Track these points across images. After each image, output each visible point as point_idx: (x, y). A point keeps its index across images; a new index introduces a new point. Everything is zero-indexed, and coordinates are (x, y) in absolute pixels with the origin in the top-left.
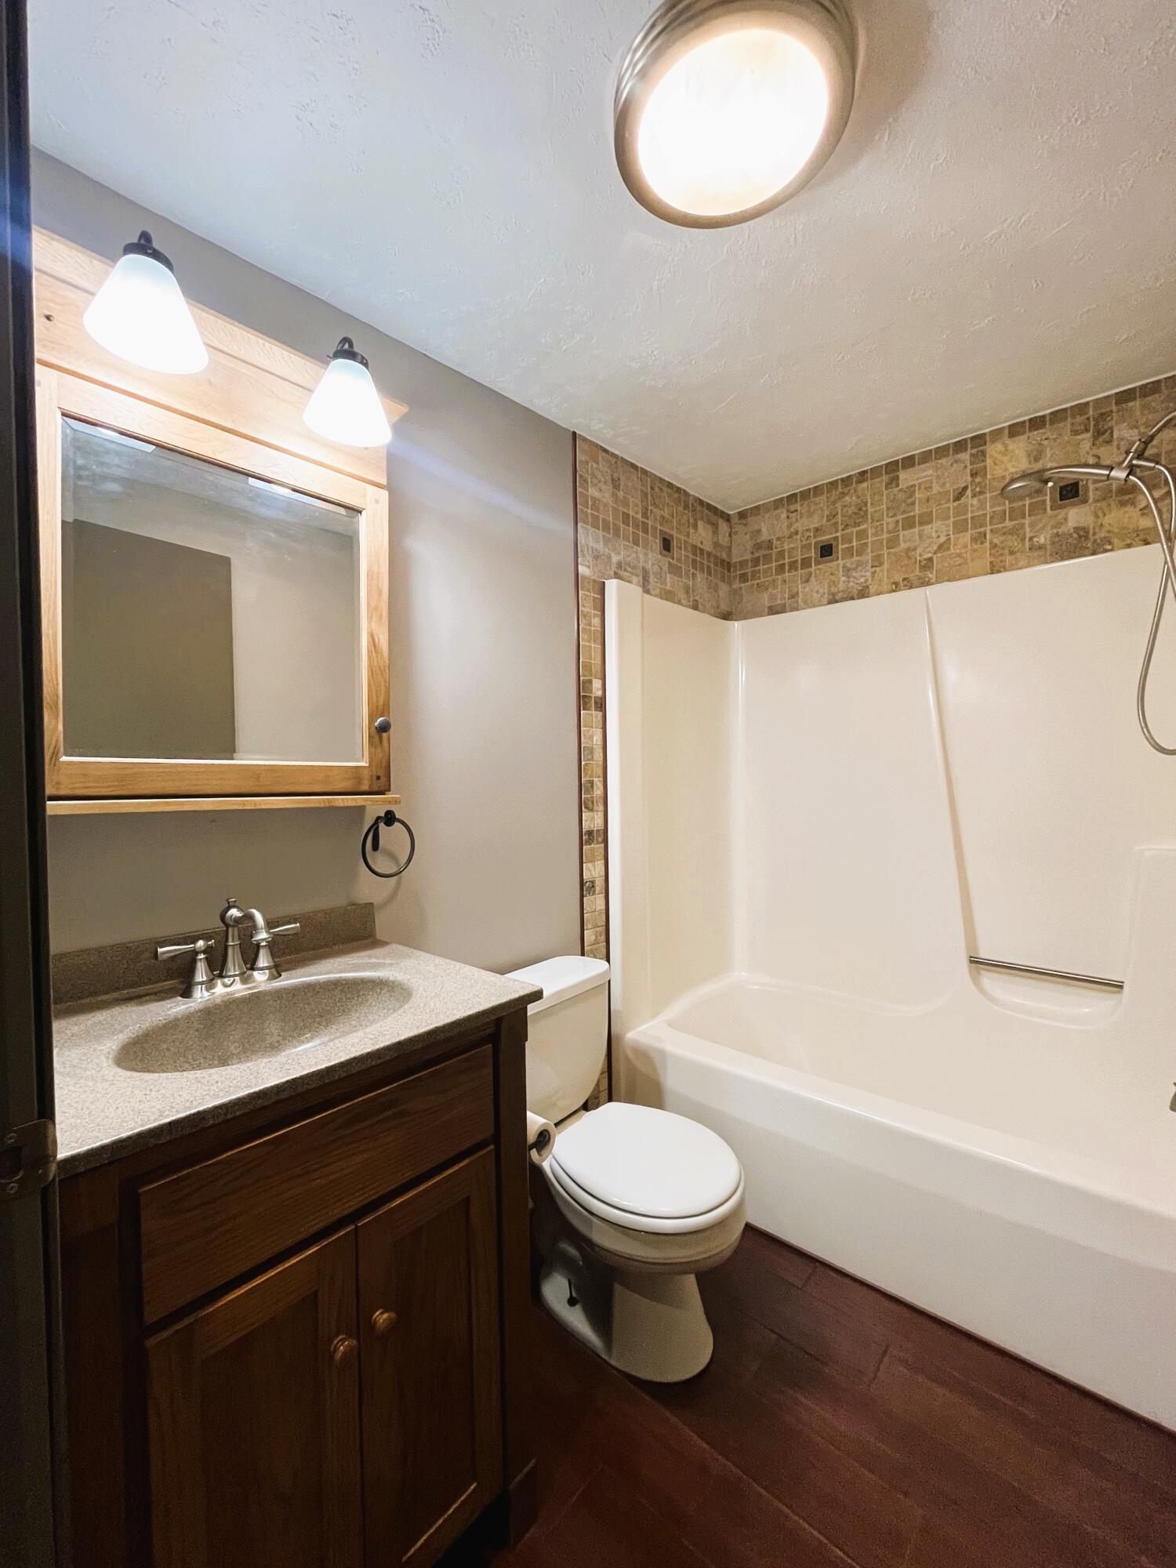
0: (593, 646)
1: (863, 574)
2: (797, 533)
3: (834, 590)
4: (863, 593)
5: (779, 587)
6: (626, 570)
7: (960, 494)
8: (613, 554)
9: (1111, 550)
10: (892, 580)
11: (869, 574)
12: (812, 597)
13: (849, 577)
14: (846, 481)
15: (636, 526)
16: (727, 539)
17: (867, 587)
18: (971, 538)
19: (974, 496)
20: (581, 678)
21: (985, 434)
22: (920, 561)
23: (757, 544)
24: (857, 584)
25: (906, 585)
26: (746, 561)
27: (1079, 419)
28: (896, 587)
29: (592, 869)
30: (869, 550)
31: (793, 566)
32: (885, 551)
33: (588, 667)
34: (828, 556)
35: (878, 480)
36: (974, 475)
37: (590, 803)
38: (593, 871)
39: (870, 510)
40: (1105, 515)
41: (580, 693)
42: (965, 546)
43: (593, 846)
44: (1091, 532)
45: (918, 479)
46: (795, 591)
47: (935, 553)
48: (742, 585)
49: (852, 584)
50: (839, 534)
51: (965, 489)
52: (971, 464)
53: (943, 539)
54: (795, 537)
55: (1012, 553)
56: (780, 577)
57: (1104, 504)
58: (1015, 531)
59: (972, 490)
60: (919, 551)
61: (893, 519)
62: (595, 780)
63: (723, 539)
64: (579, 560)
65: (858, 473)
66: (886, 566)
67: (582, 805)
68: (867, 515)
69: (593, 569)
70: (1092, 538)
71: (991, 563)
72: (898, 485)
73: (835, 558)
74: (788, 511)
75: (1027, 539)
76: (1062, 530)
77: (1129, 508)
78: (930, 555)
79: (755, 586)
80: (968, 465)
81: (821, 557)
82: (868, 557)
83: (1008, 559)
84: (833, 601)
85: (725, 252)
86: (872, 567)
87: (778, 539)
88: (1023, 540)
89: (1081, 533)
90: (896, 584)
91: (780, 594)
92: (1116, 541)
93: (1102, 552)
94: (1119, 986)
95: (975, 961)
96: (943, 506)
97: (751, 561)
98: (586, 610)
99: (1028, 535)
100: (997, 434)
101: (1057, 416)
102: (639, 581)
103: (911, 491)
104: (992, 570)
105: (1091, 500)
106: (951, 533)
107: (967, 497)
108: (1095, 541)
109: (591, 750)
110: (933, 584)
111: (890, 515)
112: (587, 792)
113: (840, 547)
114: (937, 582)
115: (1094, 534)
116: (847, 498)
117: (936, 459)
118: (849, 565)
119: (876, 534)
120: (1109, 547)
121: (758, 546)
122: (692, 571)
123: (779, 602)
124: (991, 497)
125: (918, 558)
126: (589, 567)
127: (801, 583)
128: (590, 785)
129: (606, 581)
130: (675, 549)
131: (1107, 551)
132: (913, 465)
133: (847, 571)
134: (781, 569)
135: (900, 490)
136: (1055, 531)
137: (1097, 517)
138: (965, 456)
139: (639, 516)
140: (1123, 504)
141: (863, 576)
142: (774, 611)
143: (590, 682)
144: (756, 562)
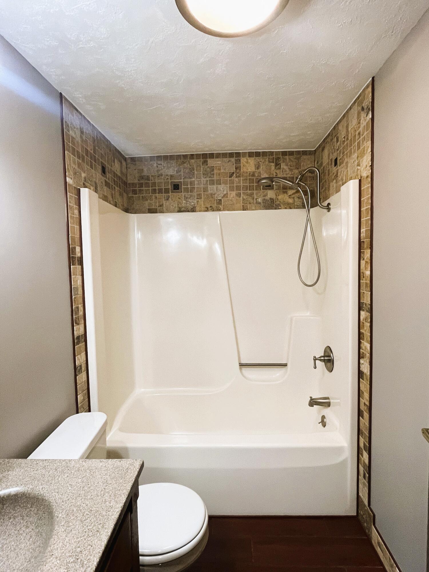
0: (75, 226)
1: (194, 201)
2: (162, 175)
3: (180, 206)
4: (193, 210)
5: (154, 200)
6: (88, 183)
7: (231, 175)
8: (82, 173)
9: (281, 209)
10: (206, 206)
11: (196, 201)
12: (170, 207)
13: (187, 201)
14: (185, 156)
15: (91, 158)
16: (126, 170)
17: (195, 207)
18: (236, 195)
19: (236, 177)
20: (70, 246)
21: (240, 153)
22: (217, 200)
23: (141, 176)
24: (191, 205)
25: (211, 209)
26: (136, 184)
27: (271, 157)
28: (207, 209)
29: (80, 359)
30: (196, 191)
31: (160, 191)
32: (202, 193)
33: (73, 239)
34: (177, 189)
35: (199, 160)
36: (236, 168)
37: (78, 320)
38: (80, 360)
39: (196, 173)
40: (279, 195)
41: (70, 255)
42: (234, 197)
43: (80, 345)
44: (275, 200)
45: (215, 164)
46: (161, 203)
47: (222, 198)
48: (134, 196)
49: (188, 205)
50: (182, 180)
51: (233, 173)
52: (236, 163)
53: (225, 192)
54: (161, 177)
55: (250, 203)
56: (154, 195)
57: (278, 191)
58: (251, 195)
59: (236, 175)
60: (216, 196)
61: (205, 179)
62: (80, 306)
63: (124, 170)
64: (67, 174)
65: (190, 154)
66: (202, 199)
67: (73, 323)
68: (194, 174)
69: (74, 180)
70: (275, 203)
71: (243, 206)
72: (207, 165)
73: (180, 191)
74: (157, 164)
75: (255, 199)
76: (266, 198)
77: (285, 194)
78: (220, 198)
79: (141, 197)
80: (234, 164)
81: (174, 189)
82: (195, 194)
83: (249, 206)
84: (180, 211)
85: (192, 42)
86: (197, 199)
87: (152, 176)
88: (253, 199)
89: (272, 201)
90: (207, 208)
91: (154, 204)
92: (282, 205)
93: (278, 209)
94: (285, 365)
95: (242, 365)
96: (225, 179)
97: (138, 184)
98: (72, 205)
99: (255, 197)
100: (244, 154)
101: (264, 154)
102: (94, 189)
103: (212, 169)
104: (243, 209)
105: (275, 189)
106: (228, 190)
107: (234, 177)
108: (276, 204)
109: (77, 289)
110: (221, 211)
111: (204, 177)
112: (76, 314)
113: (183, 187)
114: (224, 210)
115: (276, 202)
116: (185, 164)
117: (222, 158)
118: (187, 196)
119: (198, 184)
120: (280, 207)
121: (142, 177)
122: (114, 185)
123: (154, 207)
124: (242, 179)
125: (216, 199)
126: (72, 179)
127: (165, 200)
128: (77, 309)
129: (81, 189)
130: (107, 173)
131: (279, 209)
132: (213, 158)
133: (186, 198)
134: (154, 191)
135: (208, 167)
136: (264, 198)
137: (276, 195)
138: (233, 160)
139: (92, 152)
140: (284, 192)
141: (193, 202)
142: (152, 211)
143: (75, 248)
144: (141, 185)
